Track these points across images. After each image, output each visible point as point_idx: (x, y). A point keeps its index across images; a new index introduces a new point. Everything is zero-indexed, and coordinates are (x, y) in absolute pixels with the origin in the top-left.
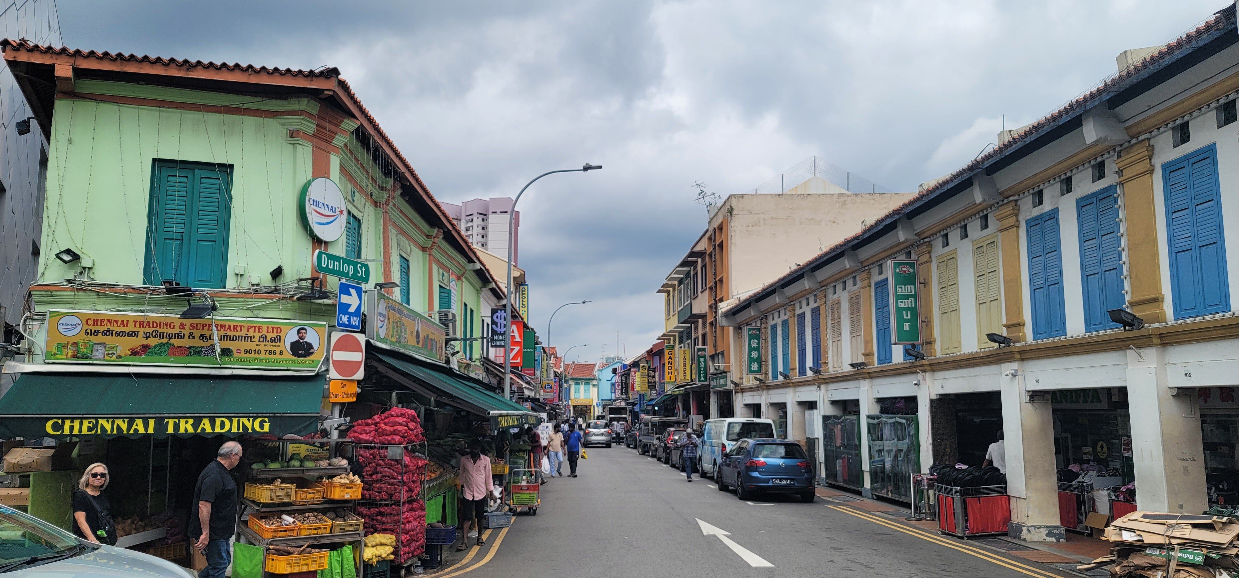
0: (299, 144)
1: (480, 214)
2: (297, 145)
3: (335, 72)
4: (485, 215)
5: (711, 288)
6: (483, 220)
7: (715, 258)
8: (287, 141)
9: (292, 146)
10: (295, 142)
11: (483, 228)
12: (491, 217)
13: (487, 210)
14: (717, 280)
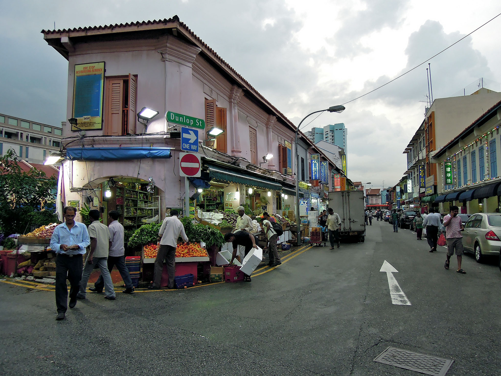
0: (167, 60)
1: (331, 131)
2: (166, 61)
3: (176, 18)
4: (333, 131)
5: (427, 147)
6: (332, 133)
7: (428, 131)
8: (161, 60)
9: (164, 62)
10: (165, 60)
11: (332, 137)
12: (335, 131)
13: (334, 129)
14: (430, 142)
